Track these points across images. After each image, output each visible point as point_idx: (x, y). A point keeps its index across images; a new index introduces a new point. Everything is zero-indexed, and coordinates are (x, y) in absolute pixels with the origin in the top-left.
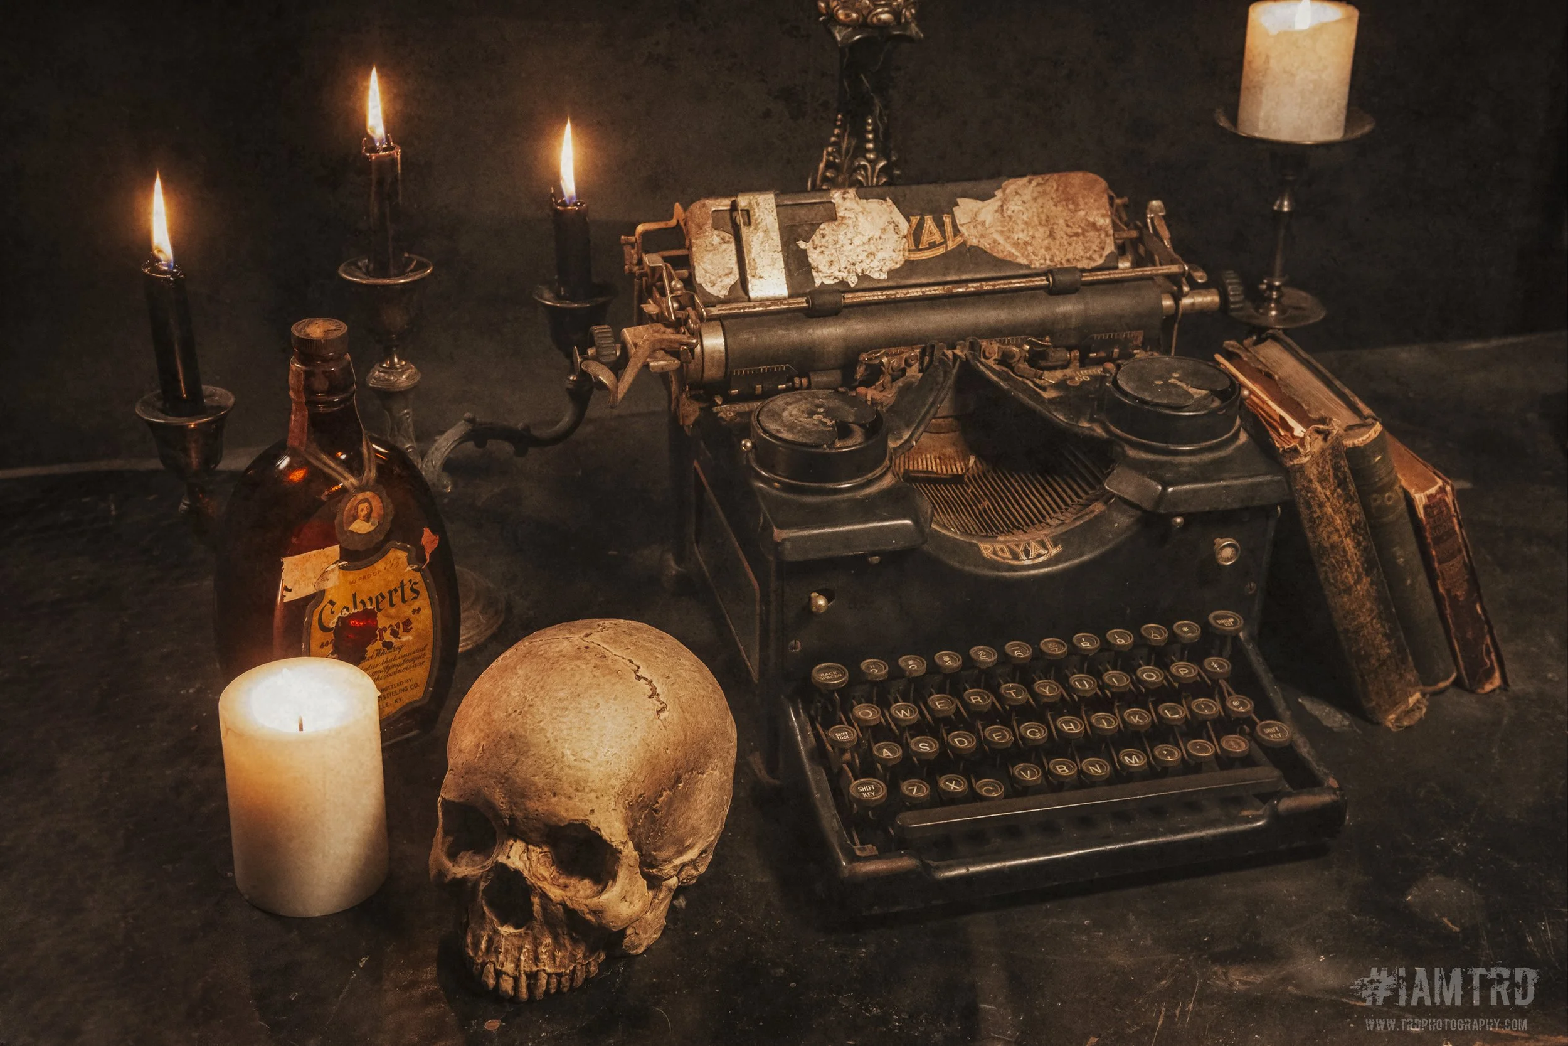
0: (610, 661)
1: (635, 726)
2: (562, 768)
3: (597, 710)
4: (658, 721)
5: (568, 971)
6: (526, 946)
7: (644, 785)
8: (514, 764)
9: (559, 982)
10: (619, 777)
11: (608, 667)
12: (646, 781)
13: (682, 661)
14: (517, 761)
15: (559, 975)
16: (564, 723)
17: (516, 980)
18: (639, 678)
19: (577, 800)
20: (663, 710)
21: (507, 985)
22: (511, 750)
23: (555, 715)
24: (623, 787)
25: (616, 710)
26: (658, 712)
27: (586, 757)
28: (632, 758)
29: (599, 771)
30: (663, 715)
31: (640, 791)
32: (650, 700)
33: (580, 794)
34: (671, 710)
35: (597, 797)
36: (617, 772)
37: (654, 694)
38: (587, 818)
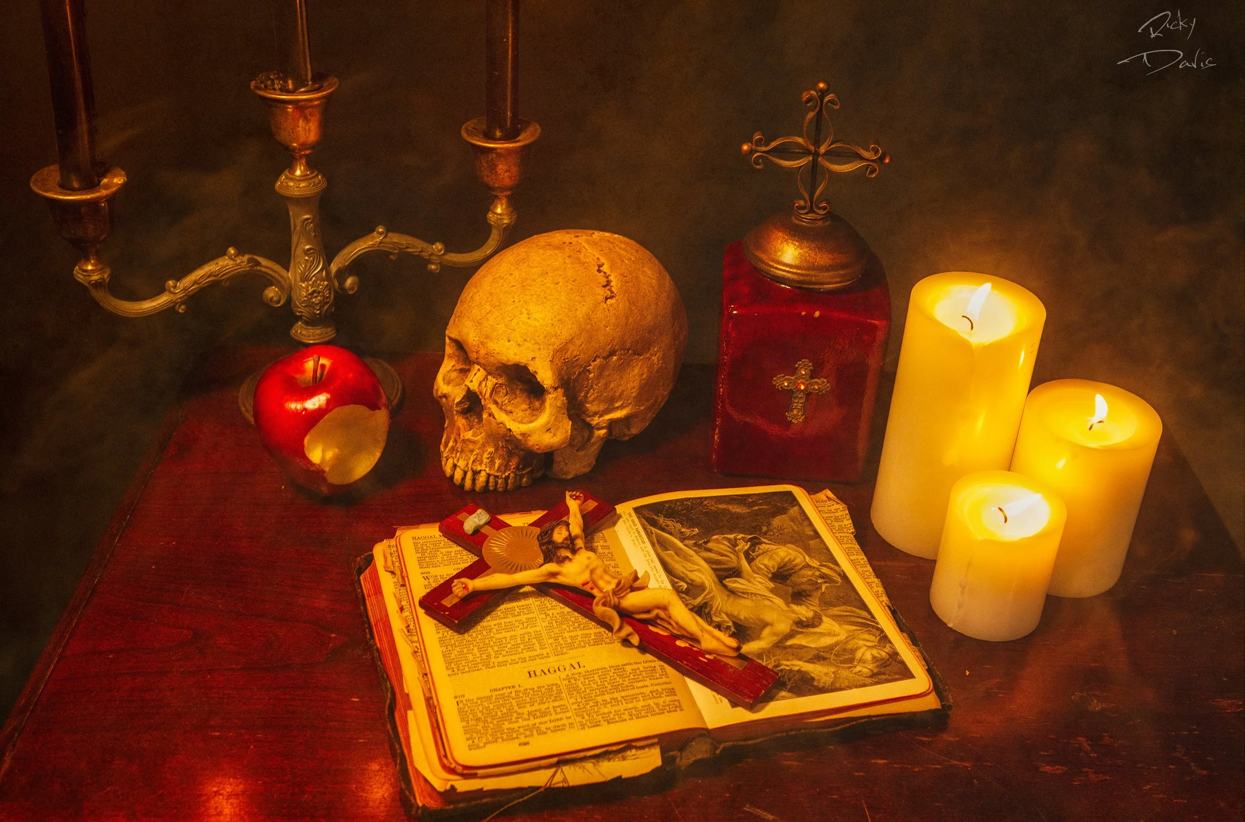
0: (582, 255)
1: (584, 303)
2: (518, 322)
3: (556, 286)
4: (605, 305)
5: (504, 476)
6: (477, 450)
7: (581, 348)
8: (488, 313)
9: (496, 483)
10: (559, 338)
11: (578, 259)
12: (583, 346)
13: (645, 269)
14: (490, 311)
15: (496, 477)
16: (530, 290)
17: (465, 473)
18: (599, 271)
19: (524, 348)
20: (612, 297)
21: (458, 475)
22: (488, 304)
23: (525, 284)
24: (561, 346)
25: (572, 289)
26: (607, 299)
27: (537, 318)
28: (574, 326)
29: (545, 330)
30: (609, 301)
31: (575, 353)
32: (603, 289)
33: (527, 343)
34: (620, 300)
35: (539, 349)
36: (559, 333)
37: (608, 284)
38: (529, 362)
